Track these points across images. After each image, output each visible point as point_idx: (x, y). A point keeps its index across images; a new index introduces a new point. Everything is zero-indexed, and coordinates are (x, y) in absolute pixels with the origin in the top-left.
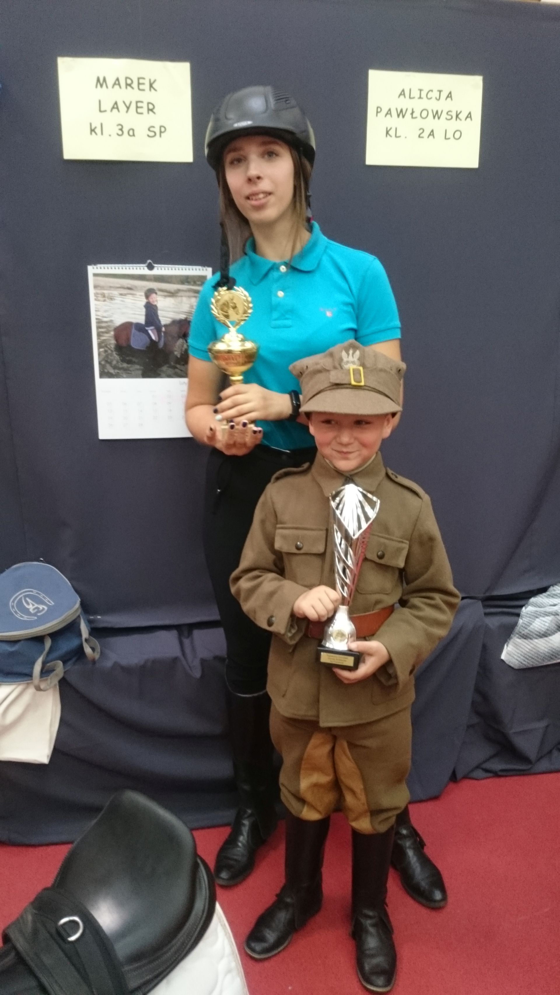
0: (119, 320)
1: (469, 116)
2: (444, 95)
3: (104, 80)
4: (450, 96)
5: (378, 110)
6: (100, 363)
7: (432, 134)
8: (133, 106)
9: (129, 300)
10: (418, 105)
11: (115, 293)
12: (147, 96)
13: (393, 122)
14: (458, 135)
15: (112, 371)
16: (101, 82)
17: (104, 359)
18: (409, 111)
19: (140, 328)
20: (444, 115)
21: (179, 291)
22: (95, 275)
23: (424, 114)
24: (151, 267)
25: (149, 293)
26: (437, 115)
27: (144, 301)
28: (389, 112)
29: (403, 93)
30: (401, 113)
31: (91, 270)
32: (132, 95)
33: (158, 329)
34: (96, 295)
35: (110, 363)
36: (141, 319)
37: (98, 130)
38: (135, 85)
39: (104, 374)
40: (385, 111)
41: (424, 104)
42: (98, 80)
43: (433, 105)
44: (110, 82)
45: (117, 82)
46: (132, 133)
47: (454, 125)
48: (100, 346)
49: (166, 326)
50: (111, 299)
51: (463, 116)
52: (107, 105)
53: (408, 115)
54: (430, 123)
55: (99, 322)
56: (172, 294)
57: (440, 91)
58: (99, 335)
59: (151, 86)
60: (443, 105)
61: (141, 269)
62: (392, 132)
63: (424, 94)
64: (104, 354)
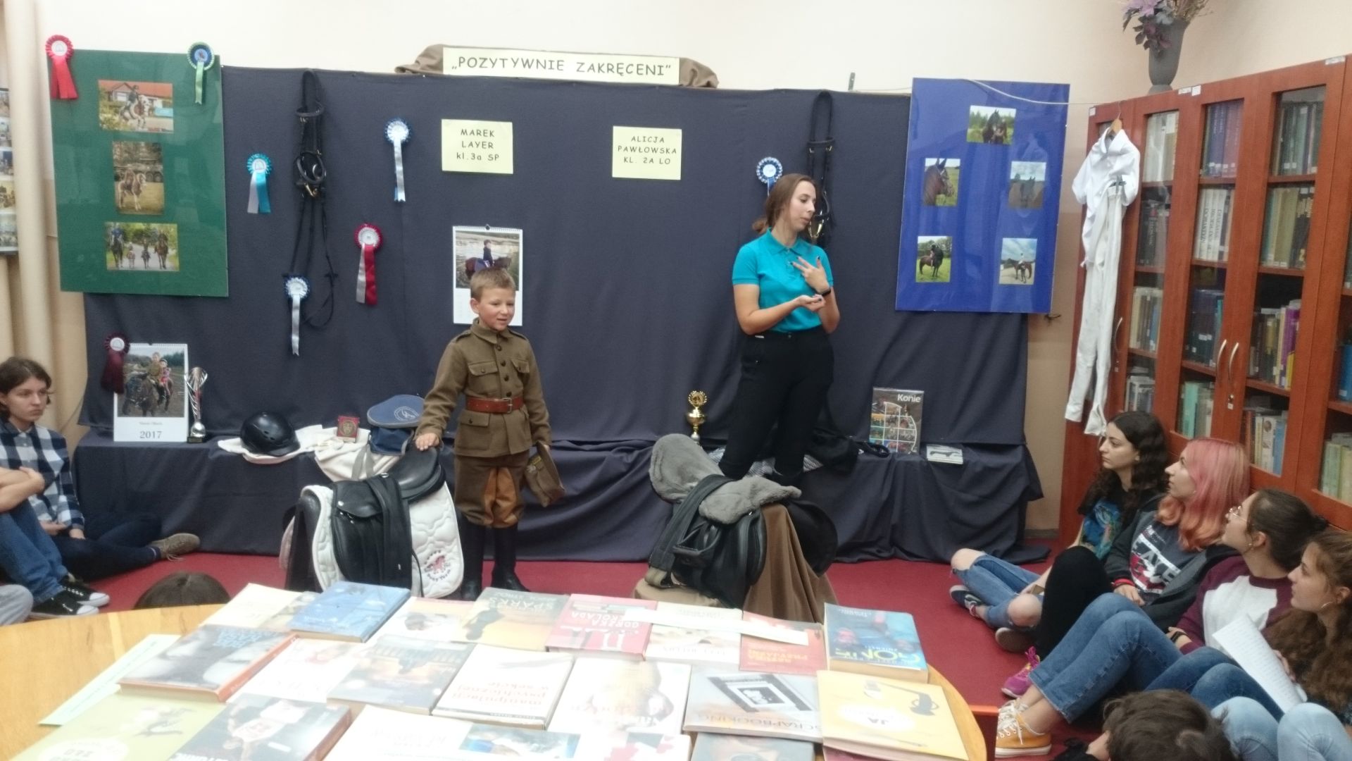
0: (469, 256)
1: (674, 151)
2: (659, 140)
3: (466, 131)
4: (662, 140)
5: (619, 148)
6: (457, 280)
7: (652, 160)
8: (481, 145)
9: (475, 245)
10: (643, 145)
11: (467, 241)
12: (488, 139)
13: (629, 154)
14: (668, 161)
15: (463, 284)
16: (464, 132)
17: (460, 278)
18: (638, 149)
19: (480, 261)
20: (659, 150)
21: (503, 241)
22: (457, 231)
23: (647, 150)
24: (488, 228)
25: (486, 242)
26: (654, 150)
27: (482, 246)
28: (626, 149)
29: (634, 139)
30: (633, 149)
31: (455, 229)
32: (480, 139)
33: (491, 262)
34: (457, 242)
35: (463, 280)
36: (481, 255)
37: (461, 156)
38: (482, 134)
39: (458, 286)
40: (623, 148)
41: (647, 144)
42: (462, 131)
43: (652, 145)
44: (469, 132)
45: (472, 132)
46: (480, 158)
47: (665, 156)
48: (457, 270)
49: (495, 261)
50: (465, 244)
51: (670, 151)
52: (466, 144)
53: (637, 150)
54: (650, 155)
55: (458, 257)
56: (500, 243)
57: (656, 138)
58: (457, 264)
59: (491, 134)
60: (659, 145)
61: (483, 230)
62: (628, 160)
63: (646, 139)
64: (459, 275)
